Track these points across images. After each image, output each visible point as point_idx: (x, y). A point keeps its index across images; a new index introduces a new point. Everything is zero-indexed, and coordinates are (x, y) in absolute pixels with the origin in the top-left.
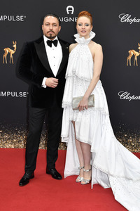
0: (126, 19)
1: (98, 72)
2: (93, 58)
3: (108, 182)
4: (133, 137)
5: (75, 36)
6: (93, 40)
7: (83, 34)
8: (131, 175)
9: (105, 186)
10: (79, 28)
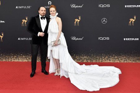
0: (73, 6)
1: (61, 29)
2: (58, 23)
3: (68, 75)
4: (78, 56)
5: (50, 16)
6: (57, 16)
7: (53, 15)
8: (77, 72)
9: (67, 77)
10: (51, 12)
